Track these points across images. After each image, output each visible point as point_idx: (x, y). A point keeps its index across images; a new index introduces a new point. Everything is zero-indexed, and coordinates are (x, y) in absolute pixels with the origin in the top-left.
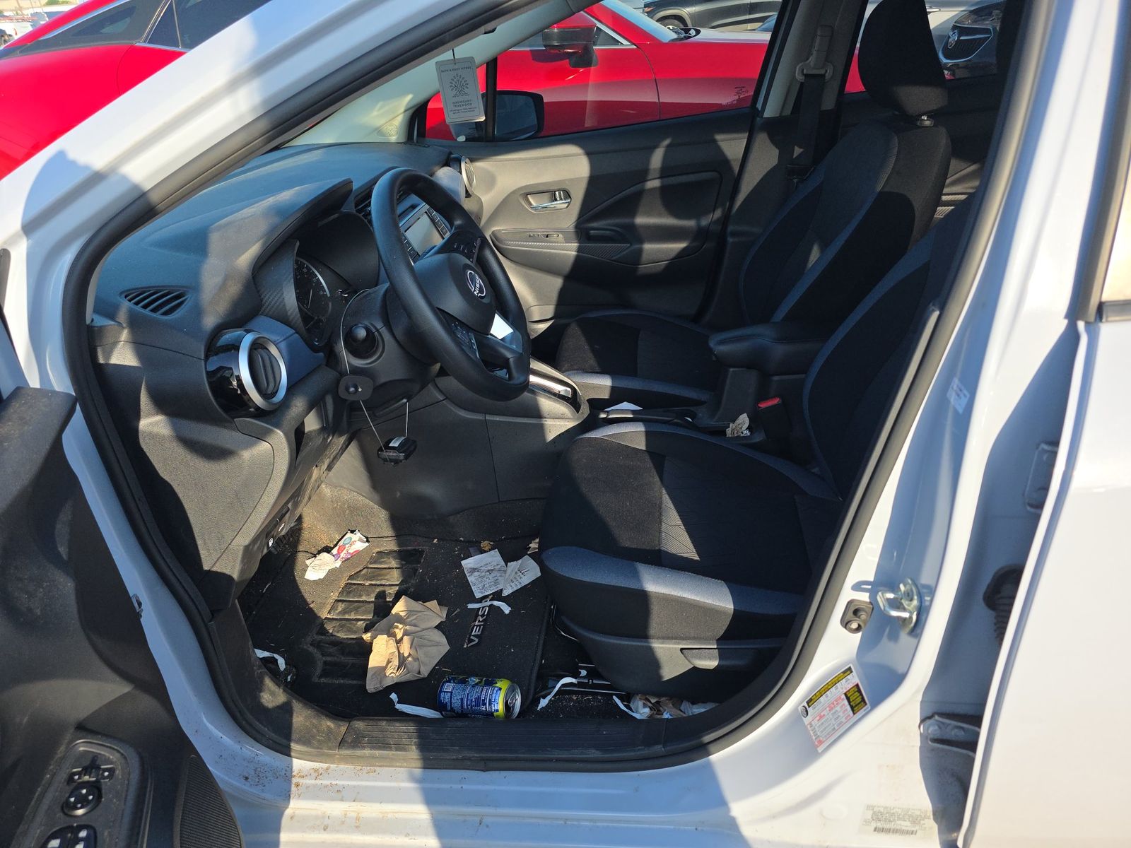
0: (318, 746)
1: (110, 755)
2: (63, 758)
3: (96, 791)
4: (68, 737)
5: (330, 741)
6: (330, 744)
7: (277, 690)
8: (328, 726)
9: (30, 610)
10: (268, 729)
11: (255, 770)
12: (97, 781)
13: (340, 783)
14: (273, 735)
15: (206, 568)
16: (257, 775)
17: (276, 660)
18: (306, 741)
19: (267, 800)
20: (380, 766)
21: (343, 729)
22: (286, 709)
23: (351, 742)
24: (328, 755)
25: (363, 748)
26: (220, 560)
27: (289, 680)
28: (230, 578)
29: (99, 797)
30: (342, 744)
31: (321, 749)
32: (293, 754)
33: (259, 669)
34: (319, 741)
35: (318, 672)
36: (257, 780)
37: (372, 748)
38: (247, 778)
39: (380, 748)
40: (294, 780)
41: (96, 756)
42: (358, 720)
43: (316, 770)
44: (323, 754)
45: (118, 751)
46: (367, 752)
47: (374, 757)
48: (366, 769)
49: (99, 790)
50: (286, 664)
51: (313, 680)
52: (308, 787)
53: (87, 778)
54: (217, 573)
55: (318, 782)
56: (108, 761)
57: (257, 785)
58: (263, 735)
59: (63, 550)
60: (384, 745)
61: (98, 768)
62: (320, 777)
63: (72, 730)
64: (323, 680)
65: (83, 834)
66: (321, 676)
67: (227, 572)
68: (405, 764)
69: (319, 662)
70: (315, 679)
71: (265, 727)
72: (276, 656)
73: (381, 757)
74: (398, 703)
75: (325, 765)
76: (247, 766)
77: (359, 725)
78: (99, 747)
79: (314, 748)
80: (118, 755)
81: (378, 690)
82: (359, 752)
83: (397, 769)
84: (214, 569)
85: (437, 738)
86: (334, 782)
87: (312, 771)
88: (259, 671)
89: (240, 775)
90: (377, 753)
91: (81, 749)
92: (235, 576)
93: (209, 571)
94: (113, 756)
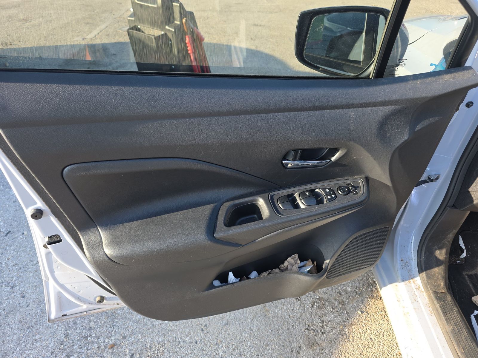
0: (430, 283)
1: (362, 191)
2: (354, 179)
3: (348, 192)
4: (362, 176)
5: (434, 287)
6: (432, 288)
7: (443, 254)
8: (441, 284)
9: (387, 132)
10: (424, 258)
11: (407, 262)
12: (351, 192)
13: (419, 299)
14: (423, 262)
15: (470, 190)
16: (405, 264)
17: (463, 252)
18: (428, 277)
19: (398, 272)
20: (435, 315)
21: (443, 291)
22: (438, 263)
23: (438, 296)
24: (428, 288)
25: (439, 303)
26: (476, 192)
27: (457, 262)
28: (473, 201)
29: (347, 194)
30: (436, 293)
31: (429, 285)
32: (420, 274)
33: (447, 241)
34: (432, 282)
35: (469, 273)
36: (403, 265)
37: (440, 307)
38: (402, 260)
39: (442, 311)
40: (411, 280)
41: (359, 187)
42: (451, 296)
43: (419, 287)
44: (427, 287)
45: (364, 192)
46: (438, 305)
47: (437, 310)
48: (431, 308)
49: (349, 193)
50: (465, 258)
51: (464, 272)
52: (411, 286)
53: (351, 188)
54: (470, 194)
55: (415, 290)
56: (359, 191)
57: (401, 265)
58: (421, 258)
59: (418, 128)
60: (445, 313)
61: (356, 189)
62: (417, 290)
63: (364, 176)
64: (466, 277)
65: (333, 196)
66: (467, 275)
67: (474, 198)
68: (441, 326)
69: (474, 271)
70: (464, 273)
71: (424, 256)
72: (465, 251)
73: (439, 314)
74: (474, 316)
75: (423, 290)
76: (406, 258)
77: (449, 298)
78: (363, 186)
79: (427, 281)
80: (362, 192)
81: (475, 303)
82: (435, 302)
83: (438, 324)
84: (471, 193)
85: (463, 339)
86: (418, 296)
87: (418, 286)
88: (446, 242)
89: (402, 257)
90: (440, 310)
91: (360, 182)
92: (475, 202)
93: (469, 192)
94: (361, 192)
